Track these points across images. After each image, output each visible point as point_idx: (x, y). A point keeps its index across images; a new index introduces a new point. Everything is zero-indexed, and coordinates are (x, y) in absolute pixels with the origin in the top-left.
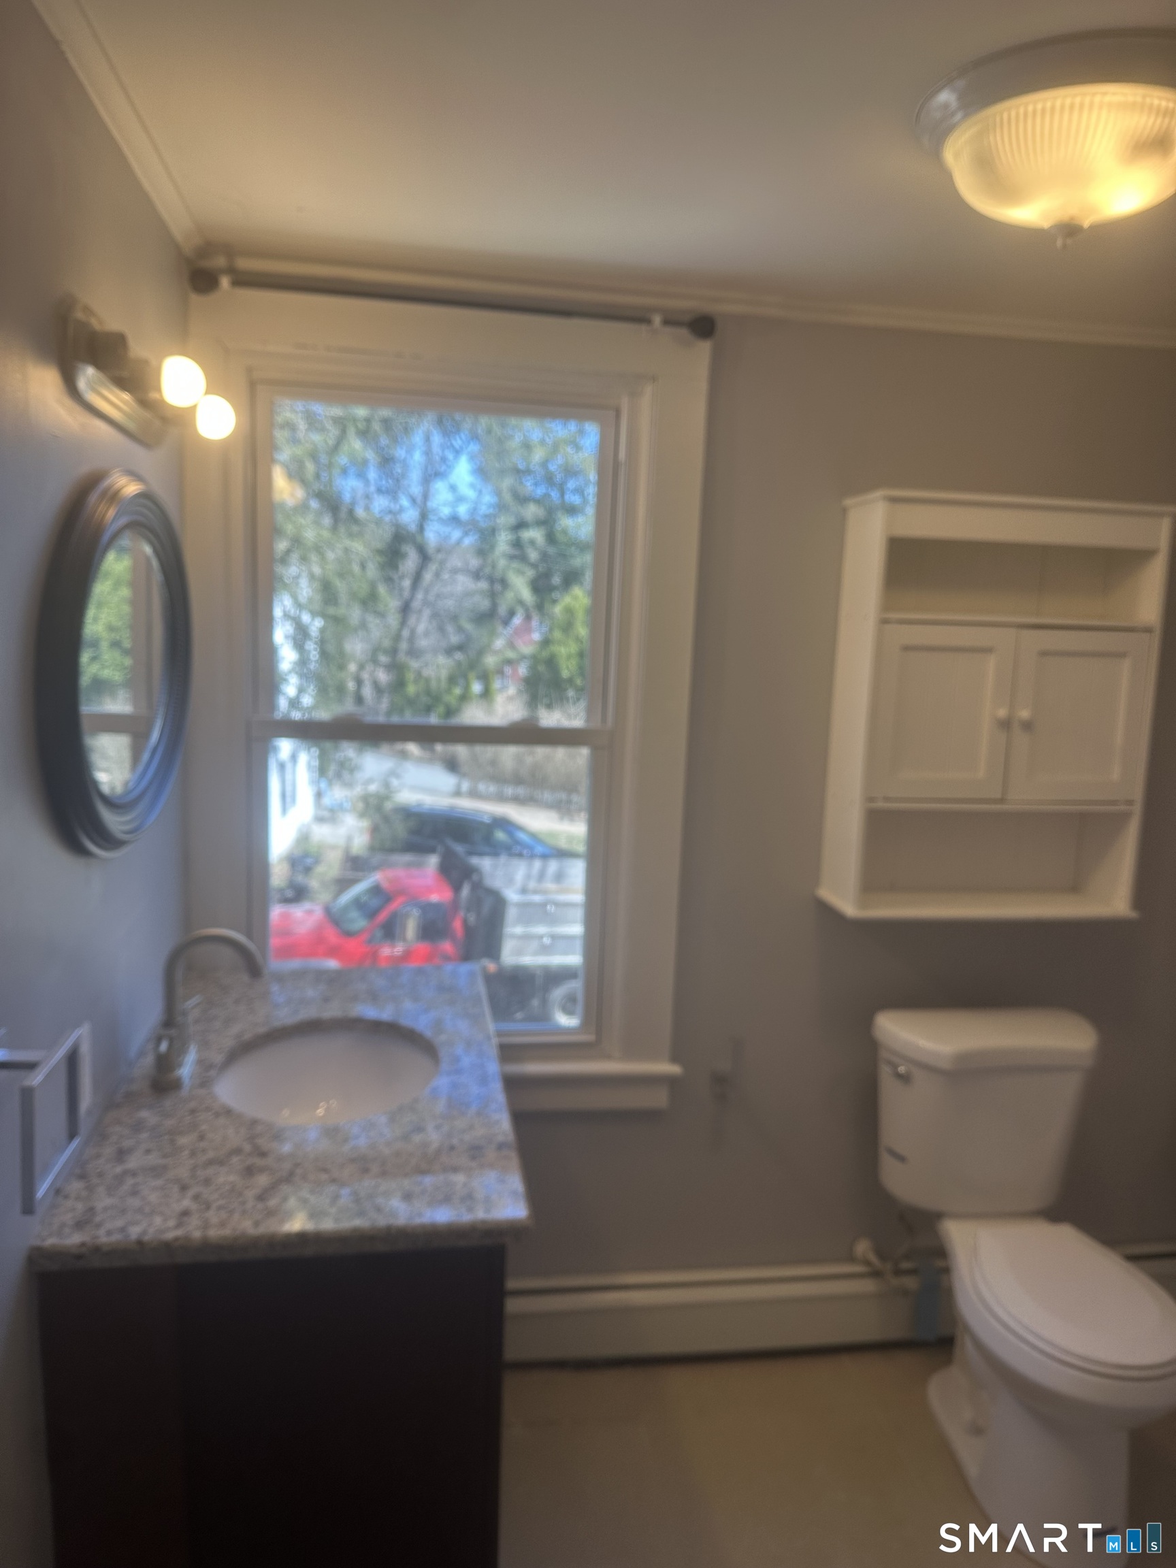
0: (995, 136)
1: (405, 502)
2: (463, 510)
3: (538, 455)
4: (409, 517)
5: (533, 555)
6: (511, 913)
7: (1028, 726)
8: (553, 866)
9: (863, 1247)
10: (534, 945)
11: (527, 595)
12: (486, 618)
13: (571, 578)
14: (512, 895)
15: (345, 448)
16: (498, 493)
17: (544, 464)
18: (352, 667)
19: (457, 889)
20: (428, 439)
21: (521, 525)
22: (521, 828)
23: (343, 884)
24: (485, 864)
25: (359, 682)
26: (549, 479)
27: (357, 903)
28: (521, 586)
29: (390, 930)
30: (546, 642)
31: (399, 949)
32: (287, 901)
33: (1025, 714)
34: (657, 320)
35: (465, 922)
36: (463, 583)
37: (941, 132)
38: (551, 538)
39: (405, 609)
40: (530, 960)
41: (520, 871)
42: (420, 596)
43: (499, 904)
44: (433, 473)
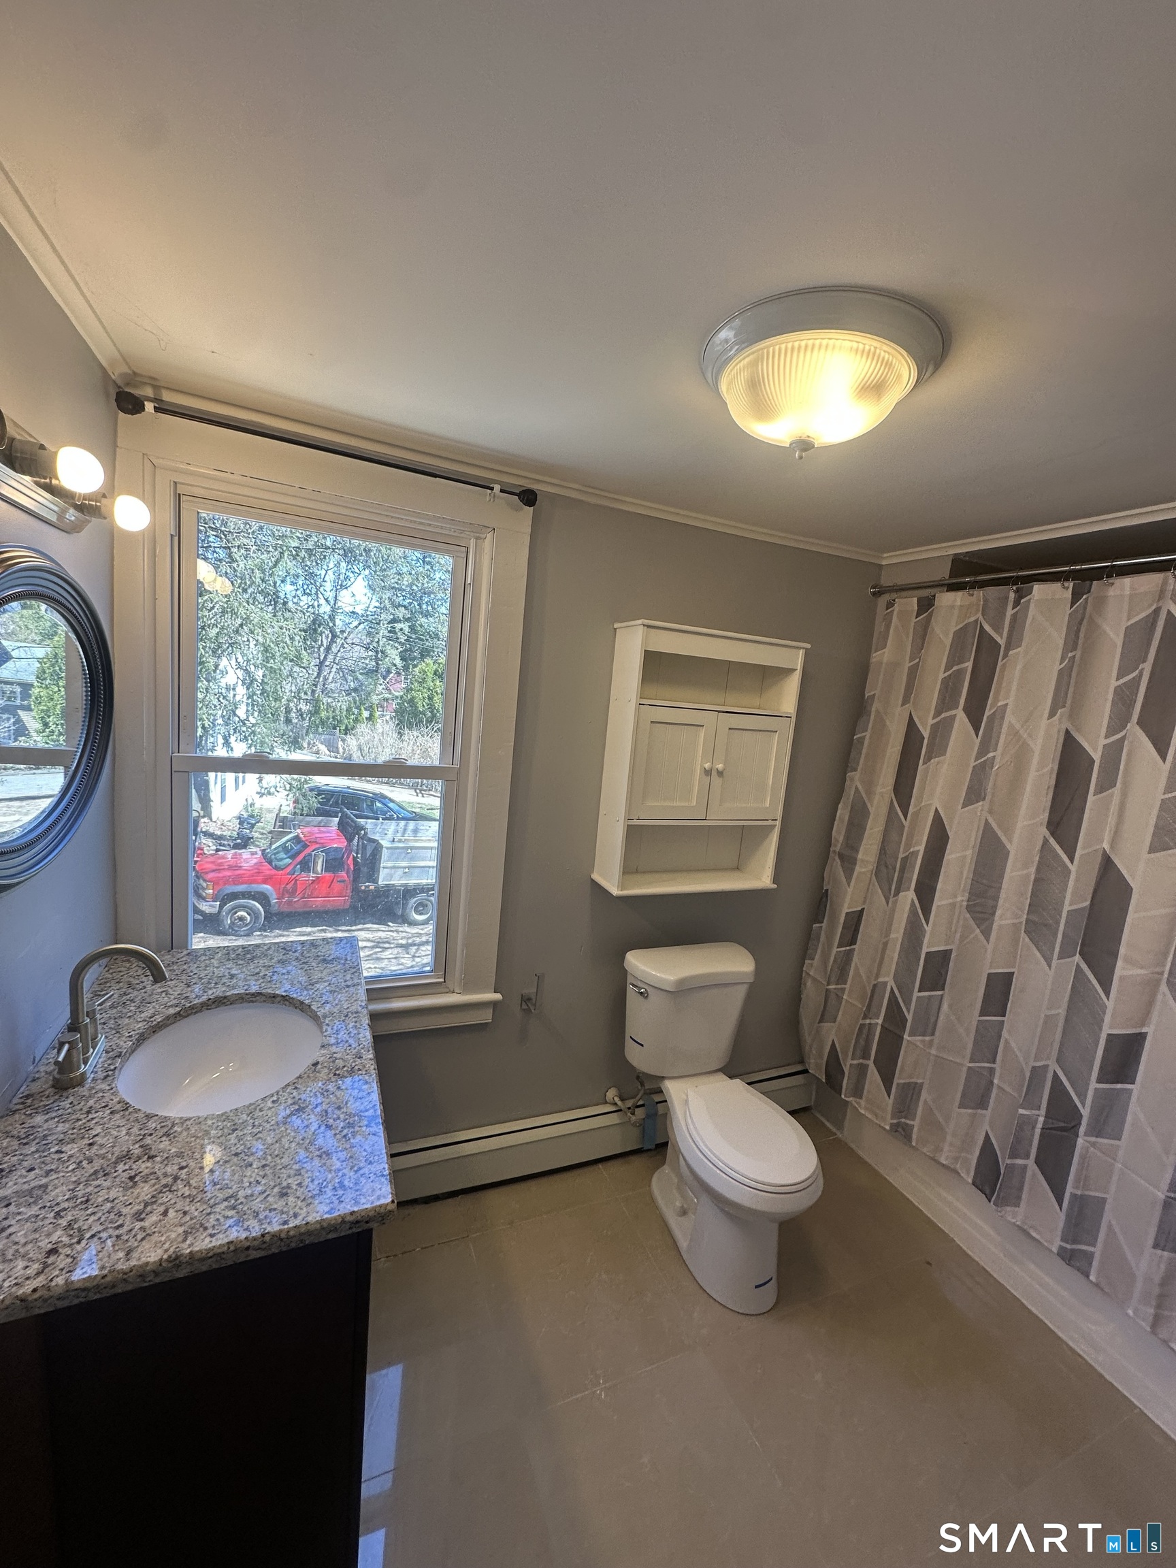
0: (762, 365)
1: (322, 601)
2: (359, 610)
3: (406, 580)
4: (325, 609)
5: (402, 639)
6: (385, 854)
7: (720, 773)
8: (412, 825)
9: (611, 1094)
10: (400, 872)
11: (398, 661)
12: (371, 673)
13: (425, 653)
14: (385, 843)
15: (282, 563)
16: (381, 600)
17: (410, 585)
18: (284, 701)
19: (350, 840)
20: (338, 565)
21: (394, 621)
22: (392, 801)
23: (275, 835)
24: (369, 824)
25: (288, 711)
26: (413, 595)
27: (284, 848)
28: (394, 655)
29: (305, 866)
30: (409, 690)
31: (312, 876)
32: (236, 847)
33: (720, 766)
34: (497, 488)
35: (355, 859)
36: (358, 652)
37: (722, 363)
38: (413, 629)
39: (320, 666)
40: (398, 881)
41: (391, 826)
42: (331, 657)
43: (378, 848)
44: (340, 586)
